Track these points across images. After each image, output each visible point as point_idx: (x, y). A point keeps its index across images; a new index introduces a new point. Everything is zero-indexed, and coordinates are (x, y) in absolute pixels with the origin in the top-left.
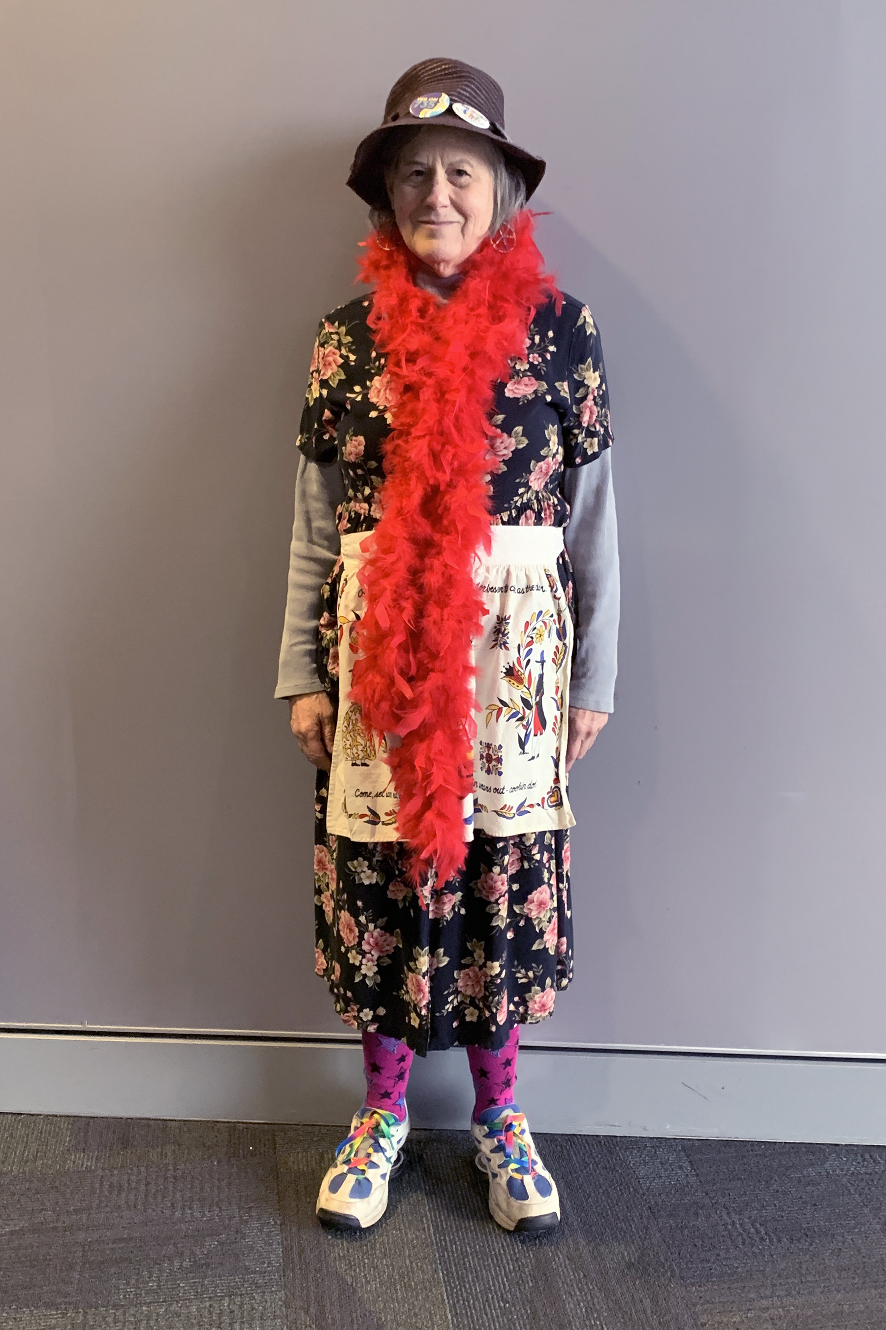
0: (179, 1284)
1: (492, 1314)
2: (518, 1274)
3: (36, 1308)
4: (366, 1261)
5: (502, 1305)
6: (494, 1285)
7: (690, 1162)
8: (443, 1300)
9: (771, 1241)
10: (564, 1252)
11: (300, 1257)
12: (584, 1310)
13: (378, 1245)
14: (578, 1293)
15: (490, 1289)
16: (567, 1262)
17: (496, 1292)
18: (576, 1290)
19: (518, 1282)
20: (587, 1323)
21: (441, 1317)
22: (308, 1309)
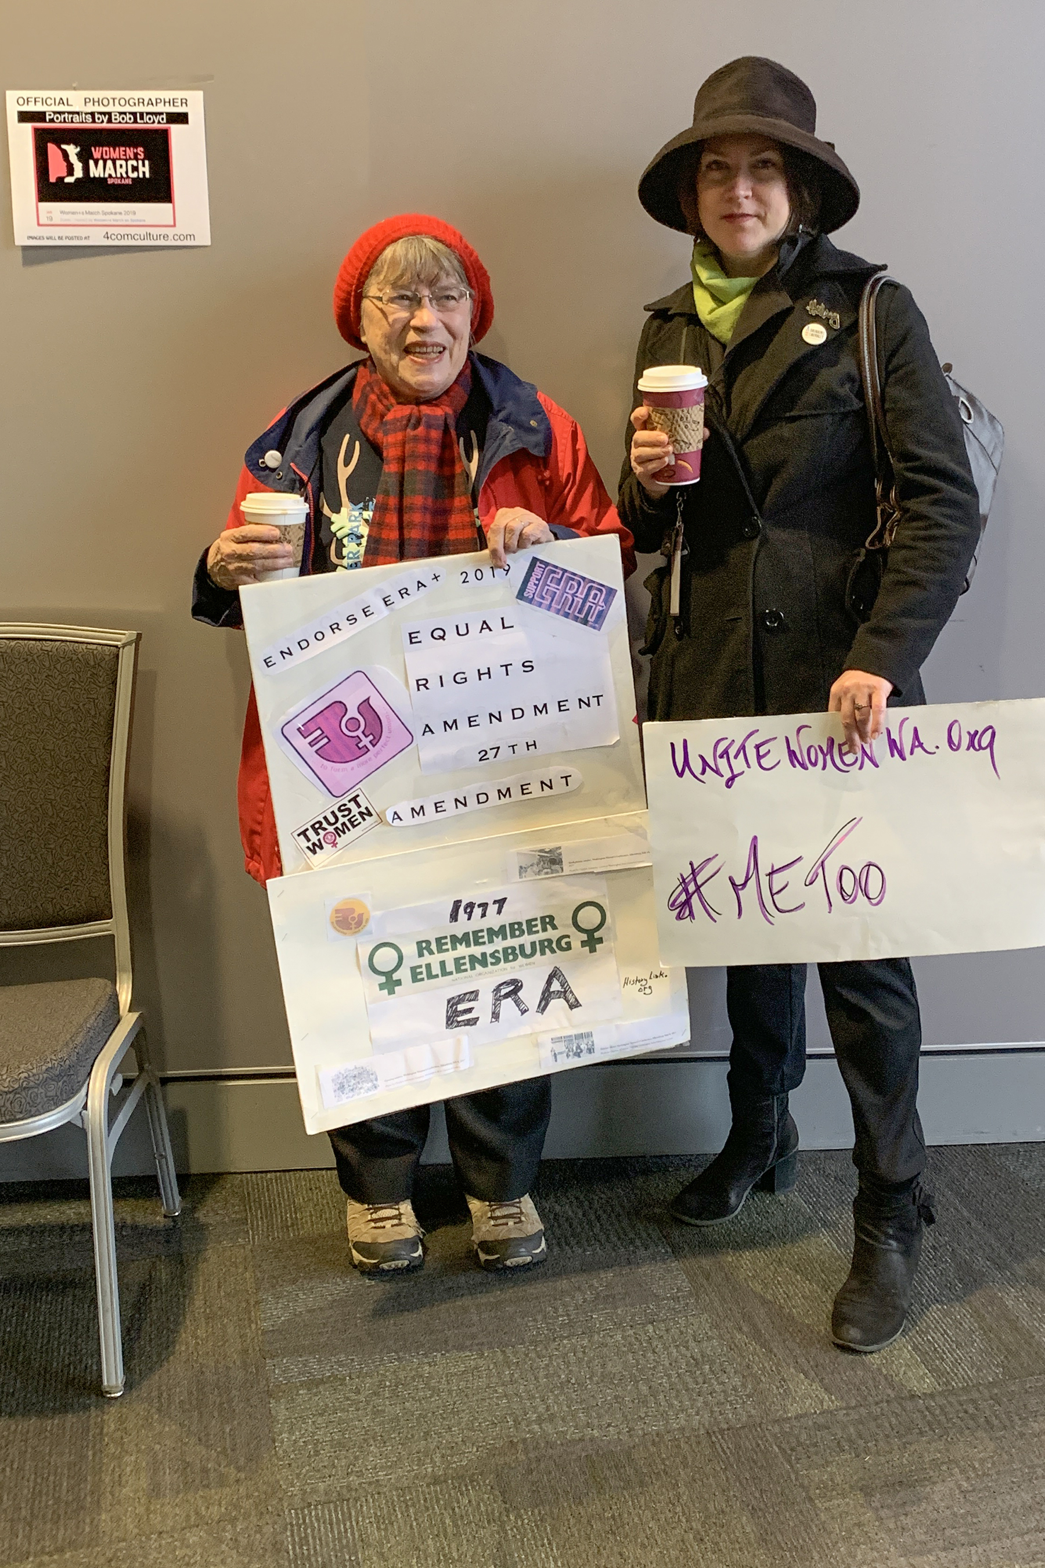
0: (592, 1316)
1: (933, 1316)
2: (943, 1279)
3: (447, 1351)
4: (780, 1279)
5: (940, 1307)
6: (923, 1290)
10: (981, 1254)
11: (707, 1279)
12: (1025, 1304)
13: (784, 1264)
14: (1013, 1290)
15: (919, 1293)
16: (988, 1263)
17: (928, 1296)
18: (1009, 1287)
19: (946, 1285)
20: (1035, 1316)
22: (740, 1329)
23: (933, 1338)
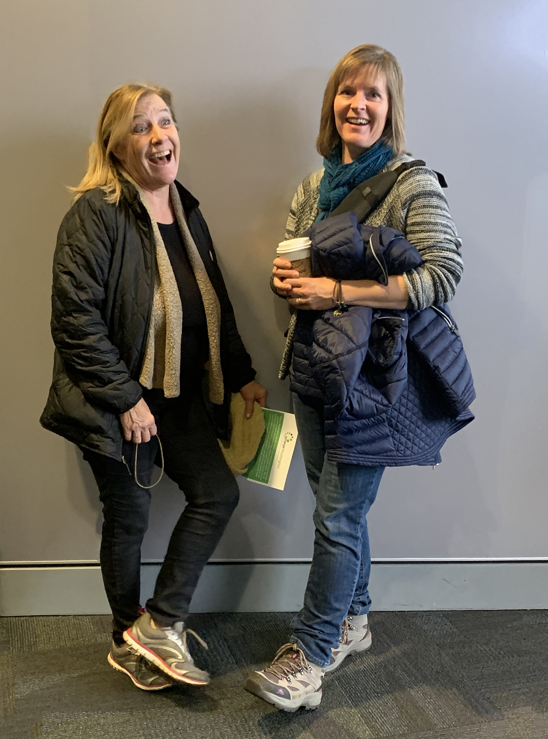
2: (379, 680)
5: (376, 695)
7: (450, 622)
8: (343, 695)
9: (508, 657)
10: (399, 668)
12: (421, 695)
14: (415, 687)
15: (366, 687)
16: (403, 673)
17: (371, 689)
18: (413, 685)
19: (380, 684)
21: (345, 703)
23: (371, 710)
